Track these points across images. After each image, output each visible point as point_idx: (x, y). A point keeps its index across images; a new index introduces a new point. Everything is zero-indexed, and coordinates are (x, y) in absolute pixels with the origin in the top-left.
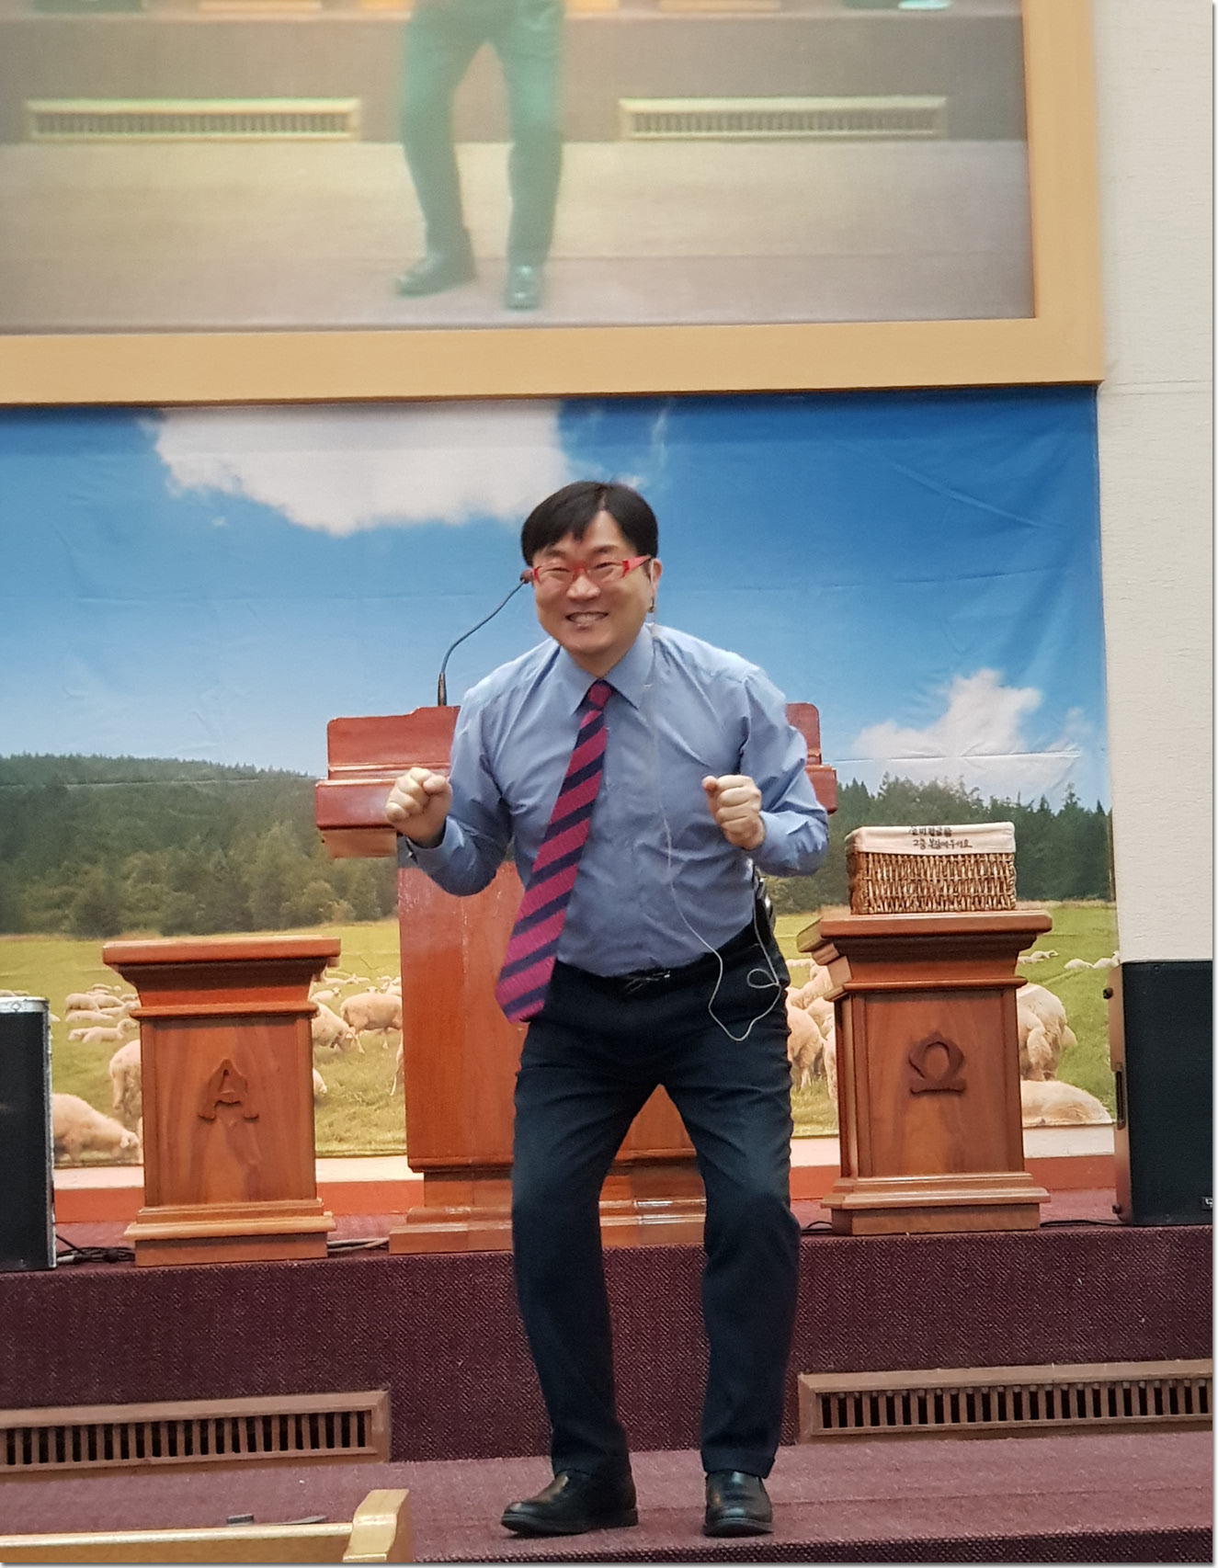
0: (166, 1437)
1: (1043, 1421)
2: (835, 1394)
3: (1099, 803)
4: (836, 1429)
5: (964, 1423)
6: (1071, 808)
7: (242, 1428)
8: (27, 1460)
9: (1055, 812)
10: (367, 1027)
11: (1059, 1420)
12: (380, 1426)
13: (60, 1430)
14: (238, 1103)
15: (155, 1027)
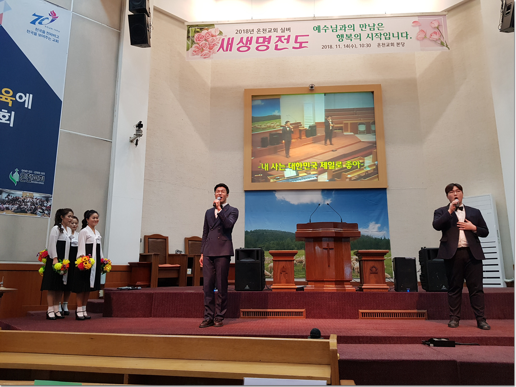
2: (363, 312)
4: (364, 317)
6: (385, 238)
7: (287, 313)
8: (260, 316)
9: (383, 239)
10: (299, 262)
12: (304, 314)
13: (264, 312)
14: (285, 271)
15: (275, 261)
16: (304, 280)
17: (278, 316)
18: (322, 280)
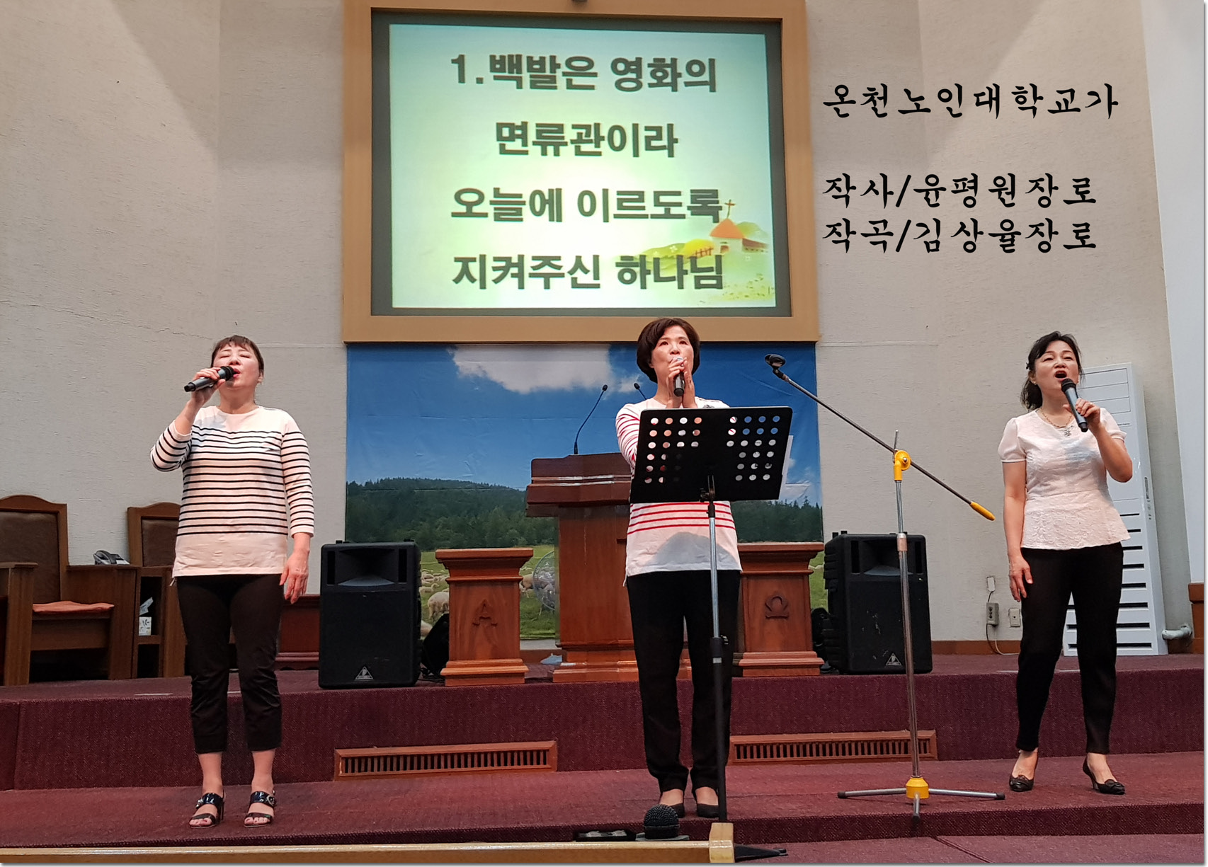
0: (462, 759)
1: (828, 757)
2: (742, 745)
3: (817, 505)
4: (742, 760)
5: (795, 758)
6: (806, 505)
7: (495, 756)
9: (800, 507)
11: (834, 757)
12: (553, 756)
13: (419, 756)
14: (489, 618)
15: (456, 586)
16: (551, 645)
17: (466, 766)
18: (611, 644)
